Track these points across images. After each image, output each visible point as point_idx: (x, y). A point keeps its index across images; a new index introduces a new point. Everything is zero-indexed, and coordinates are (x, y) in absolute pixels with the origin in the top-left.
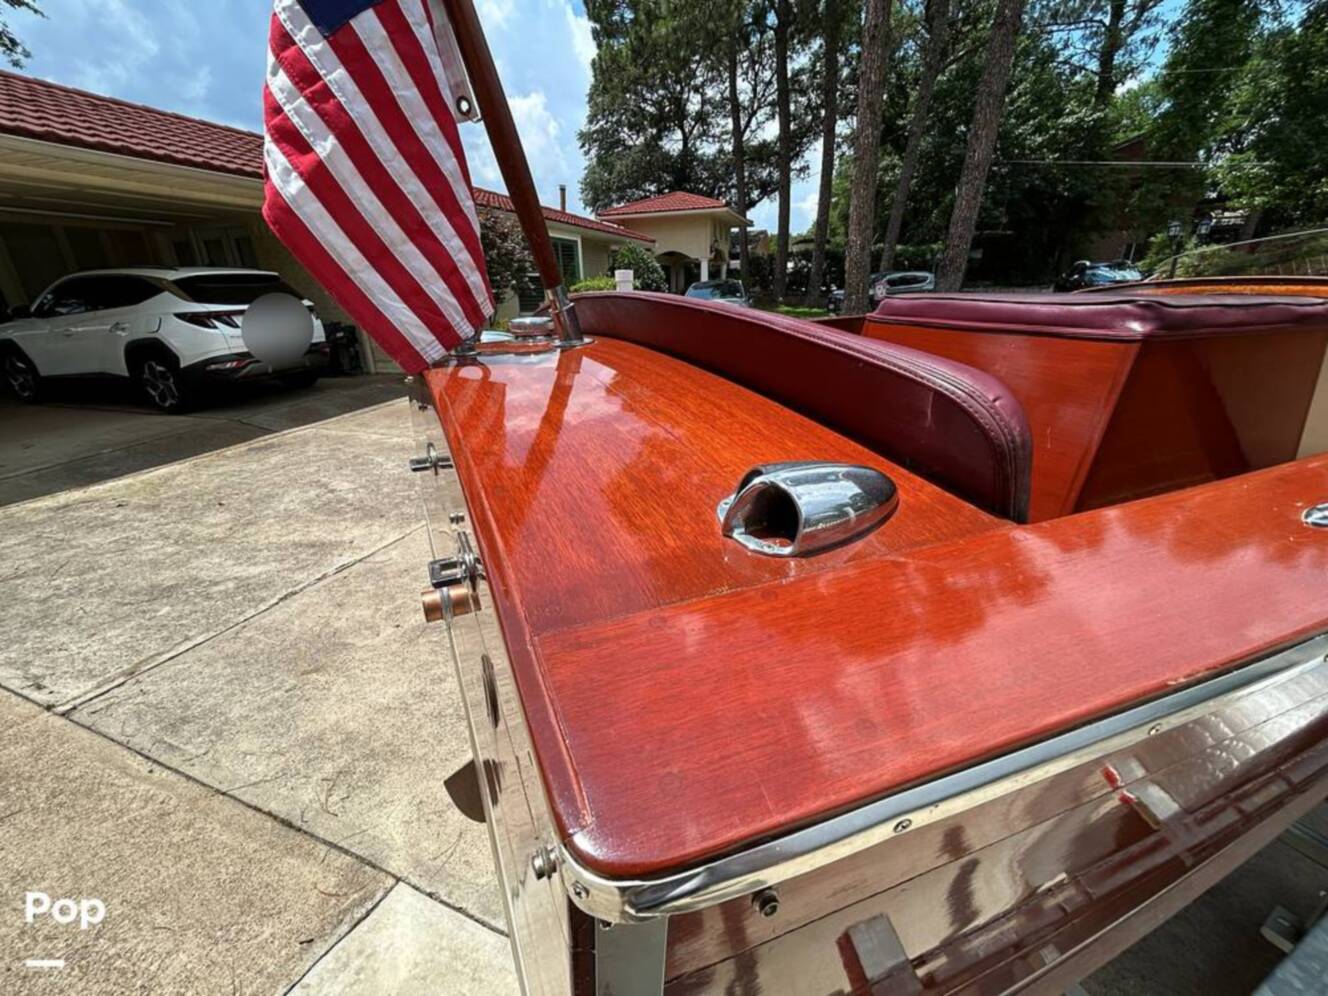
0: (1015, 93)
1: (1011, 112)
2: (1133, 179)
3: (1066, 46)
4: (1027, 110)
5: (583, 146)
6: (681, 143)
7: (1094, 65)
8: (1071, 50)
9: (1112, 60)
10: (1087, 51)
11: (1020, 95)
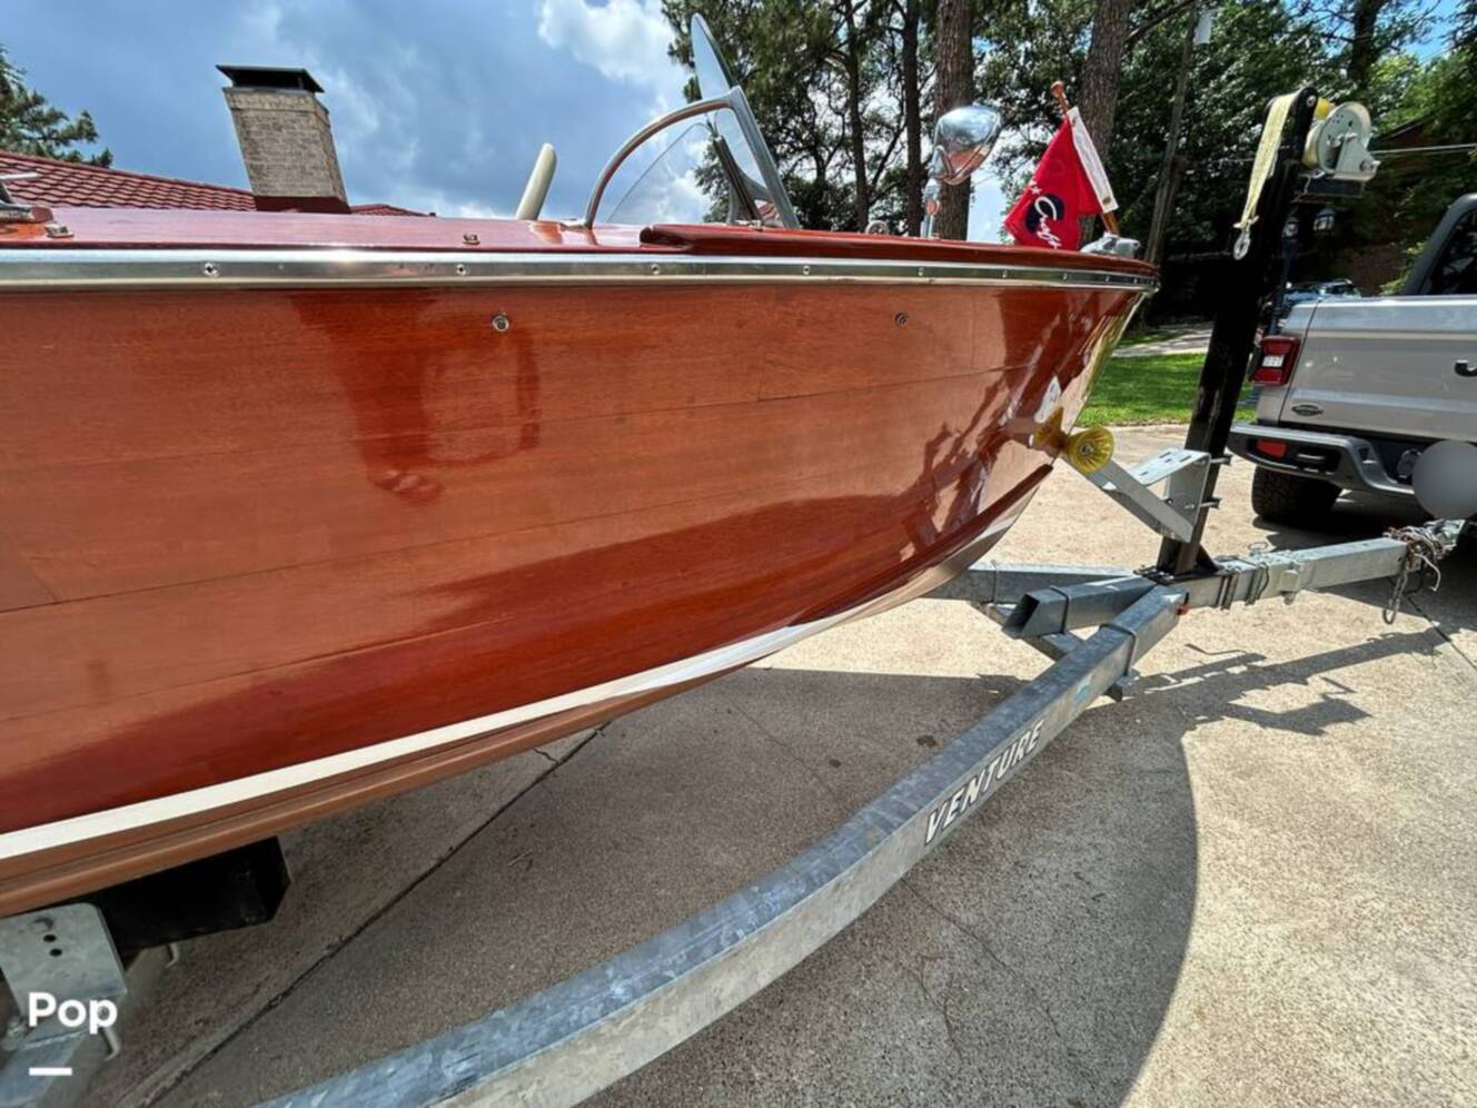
0: (1224, 77)
1: (1217, 101)
2: (1408, 175)
3: (1303, 12)
4: (1241, 95)
5: (701, 183)
6: (815, 172)
7: (1347, 30)
8: (1309, 17)
9: (1374, 19)
10: (1334, 15)
11: (1230, 78)
